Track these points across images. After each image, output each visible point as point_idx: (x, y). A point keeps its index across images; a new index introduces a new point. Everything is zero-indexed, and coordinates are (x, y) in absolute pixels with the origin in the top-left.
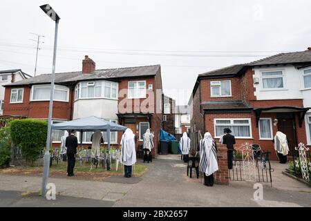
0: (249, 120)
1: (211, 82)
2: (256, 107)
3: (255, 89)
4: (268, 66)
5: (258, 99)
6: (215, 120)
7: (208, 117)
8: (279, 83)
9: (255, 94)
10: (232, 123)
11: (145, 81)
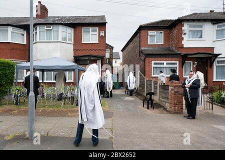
0: (177, 62)
1: (149, 32)
2: (183, 52)
3: (183, 39)
4: (194, 20)
5: (185, 46)
6: (153, 62)
7: (147, 60)
8: (199, 34)
9: (183, 42)
10: (165, 65)
11: (97, 28)
